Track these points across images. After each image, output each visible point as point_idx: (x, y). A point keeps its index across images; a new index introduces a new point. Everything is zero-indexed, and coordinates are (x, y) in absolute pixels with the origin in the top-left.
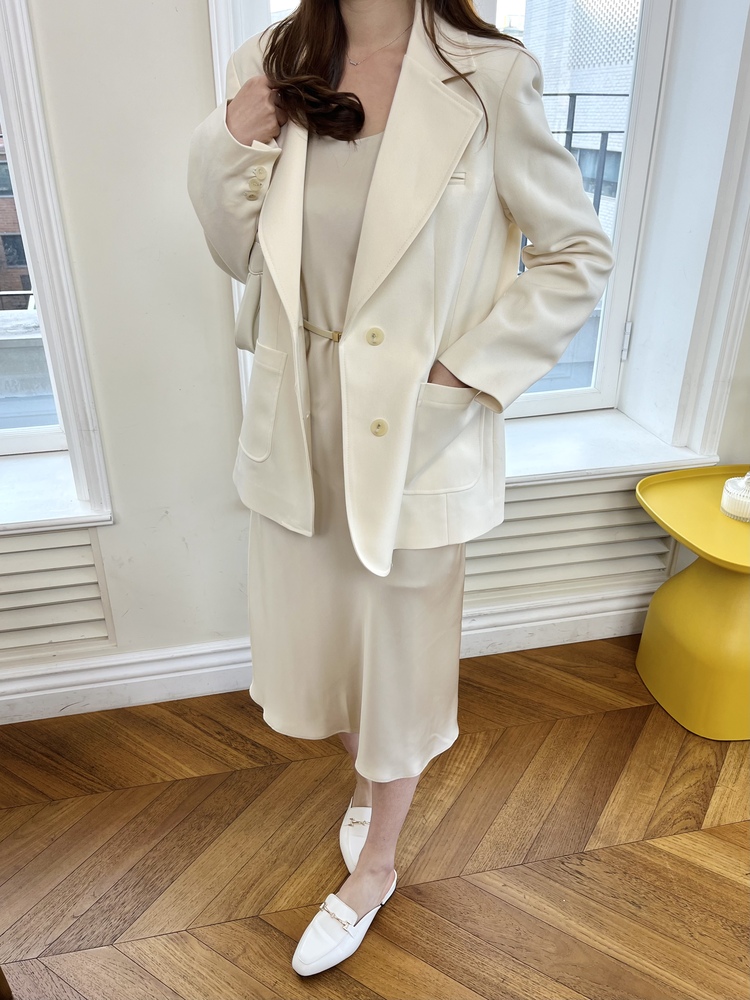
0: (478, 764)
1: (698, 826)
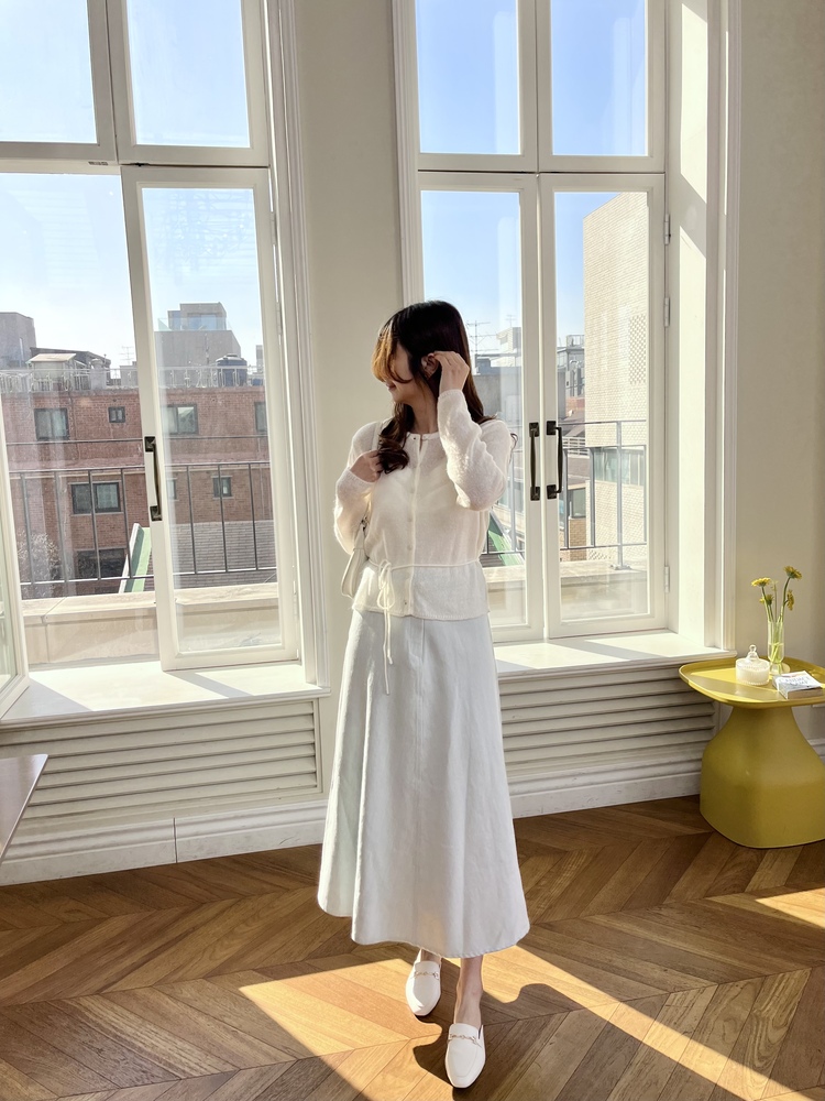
0: (586, 865)
1: (743, 891)
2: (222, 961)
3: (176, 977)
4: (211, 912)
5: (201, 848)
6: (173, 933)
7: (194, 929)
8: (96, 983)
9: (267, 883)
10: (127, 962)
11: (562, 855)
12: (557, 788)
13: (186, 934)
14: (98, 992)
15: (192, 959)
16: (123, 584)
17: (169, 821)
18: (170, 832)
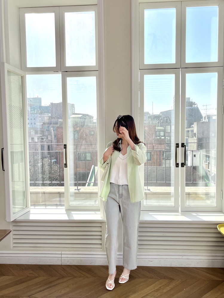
0: (178, 284)
2: (62, 293)
3: (49, 296)
4: (65, 279)
5: (68, 261)
6: (53, 284)
7: (59, 284)
8: (29, 294)
9: (82, 274)
10: (39, 290)
11: (172, 279)
12: (176, 259)
13: (57, 284)
14: (29, 296)
15: (55, 291)
16: (87, 184)
17: (60, 253)
18: (60, 256)
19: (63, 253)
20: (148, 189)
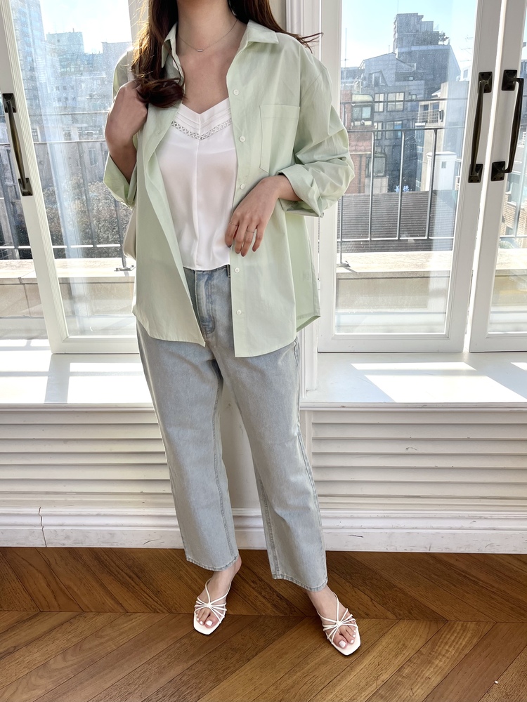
9: (111, 595)
17: (35, 511)
18: (37, 521)
19: (43, 511)
20: (344, 262)
